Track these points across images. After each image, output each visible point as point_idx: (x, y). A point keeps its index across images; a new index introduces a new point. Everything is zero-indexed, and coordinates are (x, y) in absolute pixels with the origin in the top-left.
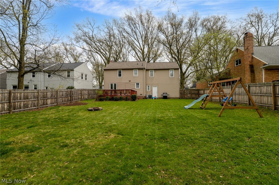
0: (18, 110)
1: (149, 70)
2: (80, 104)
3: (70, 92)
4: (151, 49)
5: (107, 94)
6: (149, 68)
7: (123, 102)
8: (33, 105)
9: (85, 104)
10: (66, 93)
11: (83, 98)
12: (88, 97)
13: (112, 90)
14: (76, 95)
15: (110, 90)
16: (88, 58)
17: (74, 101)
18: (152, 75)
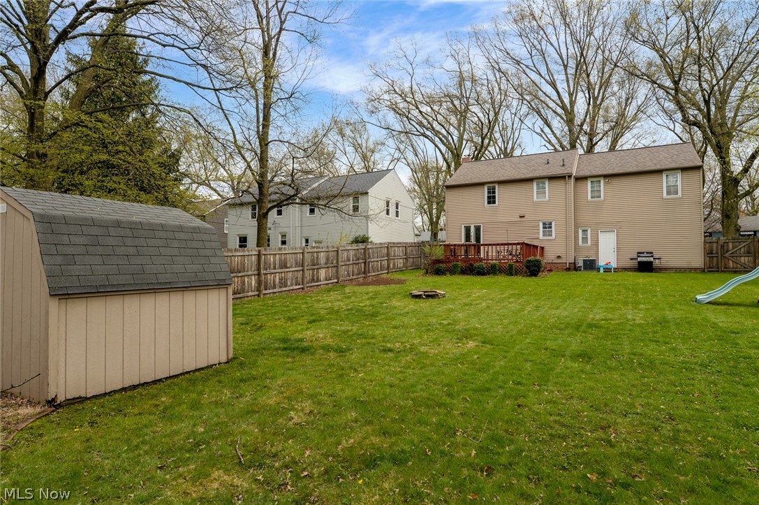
0: (271, 291)
1: (585, 178)
2: (387, 282)
3: (363, 251)
4: (602, 100)
5: (455, 255)
6: (588, 174)
7: (502, 279)
8: (294, 281)
9: (400, 282)
10: (355, 255)
11: (391, 265)
12: (404, 264)
13: (470, 245)
14: (376, 259)
15: (462, 245)
16: (397, 151)
17: (373, 274)
18: (596, 194)
